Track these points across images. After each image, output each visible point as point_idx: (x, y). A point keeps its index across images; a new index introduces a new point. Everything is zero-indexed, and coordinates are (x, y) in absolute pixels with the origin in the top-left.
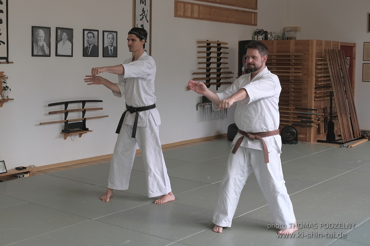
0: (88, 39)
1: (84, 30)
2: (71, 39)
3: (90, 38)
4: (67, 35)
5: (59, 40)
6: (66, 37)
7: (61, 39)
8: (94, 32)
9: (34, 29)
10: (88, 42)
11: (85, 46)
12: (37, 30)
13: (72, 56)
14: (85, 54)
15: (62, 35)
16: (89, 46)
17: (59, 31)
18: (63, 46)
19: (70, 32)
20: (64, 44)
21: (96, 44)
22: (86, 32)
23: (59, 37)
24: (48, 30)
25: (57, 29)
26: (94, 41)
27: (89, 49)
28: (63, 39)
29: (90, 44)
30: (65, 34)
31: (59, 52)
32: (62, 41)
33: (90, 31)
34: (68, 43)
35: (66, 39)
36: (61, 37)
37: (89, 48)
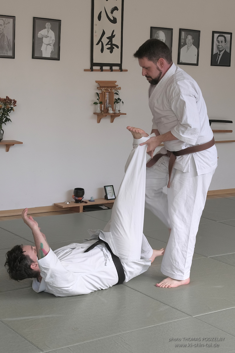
0: (218, 44)
1: (214, 32)
2: (197, 44)
3: (220, 42)
4: (193, 38)
5: (182, 44)
6: (191, 41)
7: (185, 44)
8: (226, 35)
9: (154, 30)
10: (218, 48)
11: (215, 52)
12: (156, 32)
13: (197, 65)
14: (214, 62)
15: (187, 38)
16: (219, 53)
17: (183, 33)
18: (187, 51)
19: (196, 34)
20: (188, 49)
21: (228, 51)
22: (216, 35)
23: (182, 41)
24: (170, 31)
25: (181, 30)
26: (225, 46)
27: (219, 57)
28: (187, 44)
29: (221, 50)
30: (190, 37)
31: (182, 60)
32: (186, 46)
33: (221, 33)
34: (194, 49)
35: (191, 43)
36: (185, 41)
37: (219, 55)
